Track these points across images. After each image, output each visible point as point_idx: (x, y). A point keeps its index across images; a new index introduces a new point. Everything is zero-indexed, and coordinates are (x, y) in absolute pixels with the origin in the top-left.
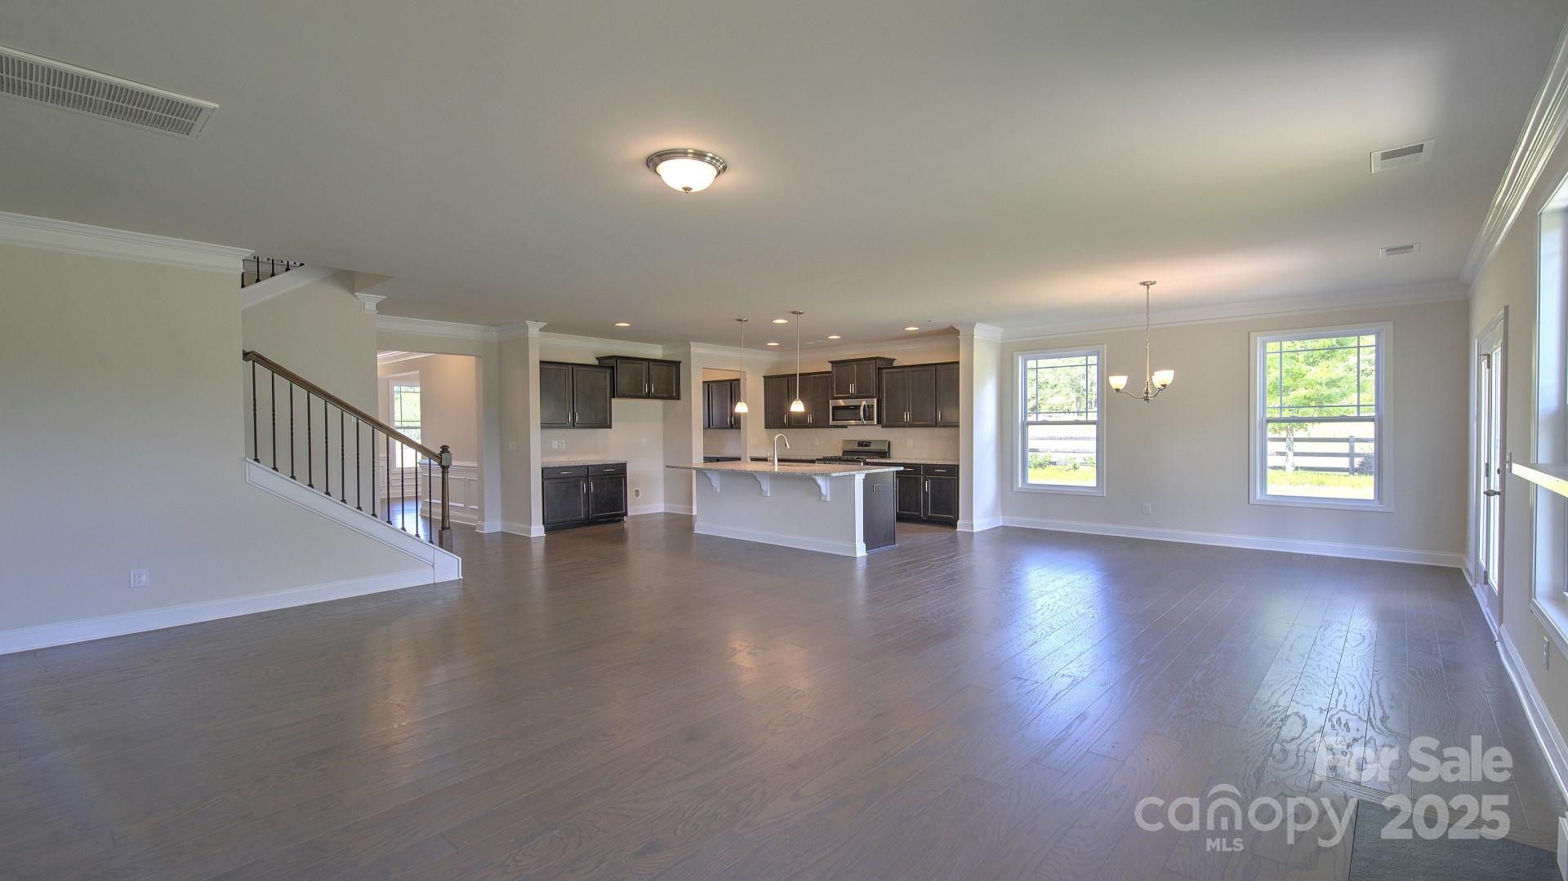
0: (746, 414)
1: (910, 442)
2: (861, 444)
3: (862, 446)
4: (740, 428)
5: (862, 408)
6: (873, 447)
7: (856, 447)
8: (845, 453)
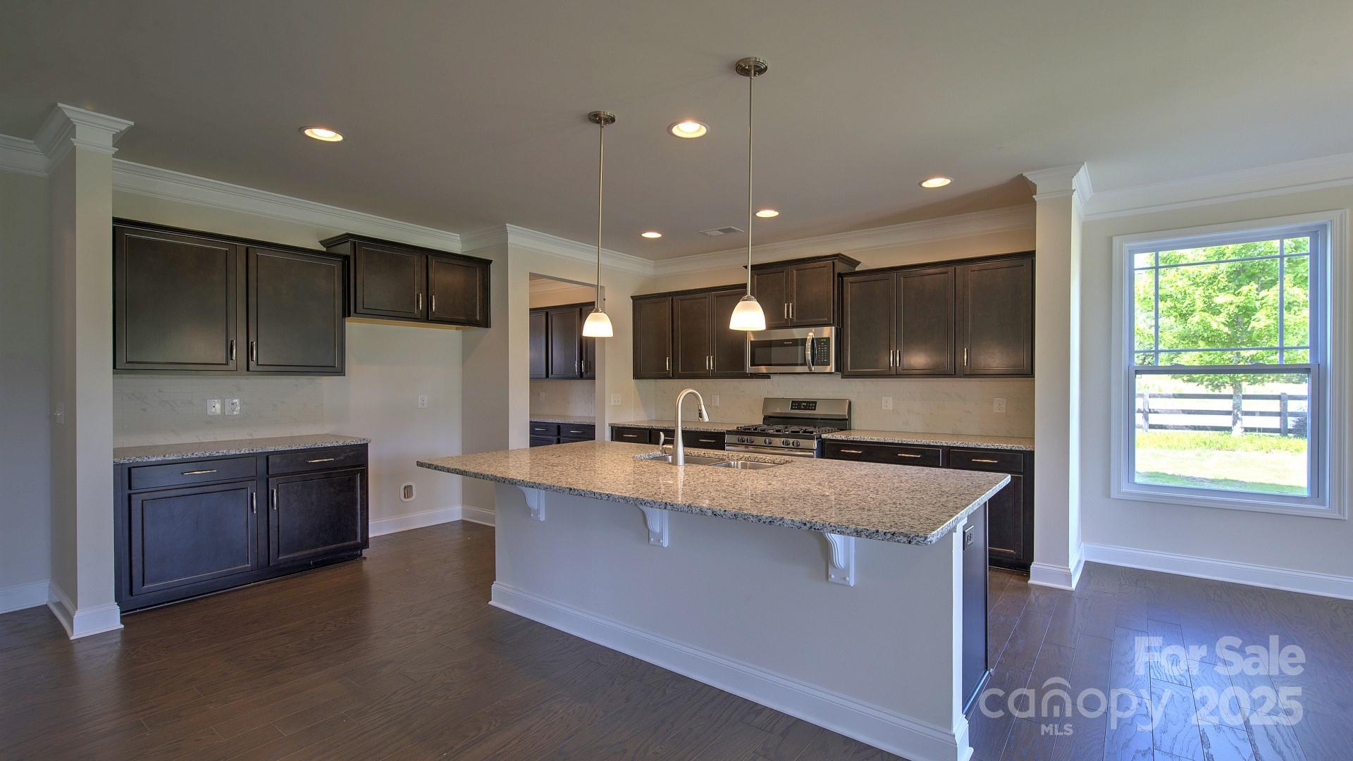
0: (603, 340)
1: (888, 403)
2: (797, 404)
3: (799, 408)
4: (594, 378)
5: (809, 344)
6: (821, 411)
7: (788, 410)
8: (767, 419)
